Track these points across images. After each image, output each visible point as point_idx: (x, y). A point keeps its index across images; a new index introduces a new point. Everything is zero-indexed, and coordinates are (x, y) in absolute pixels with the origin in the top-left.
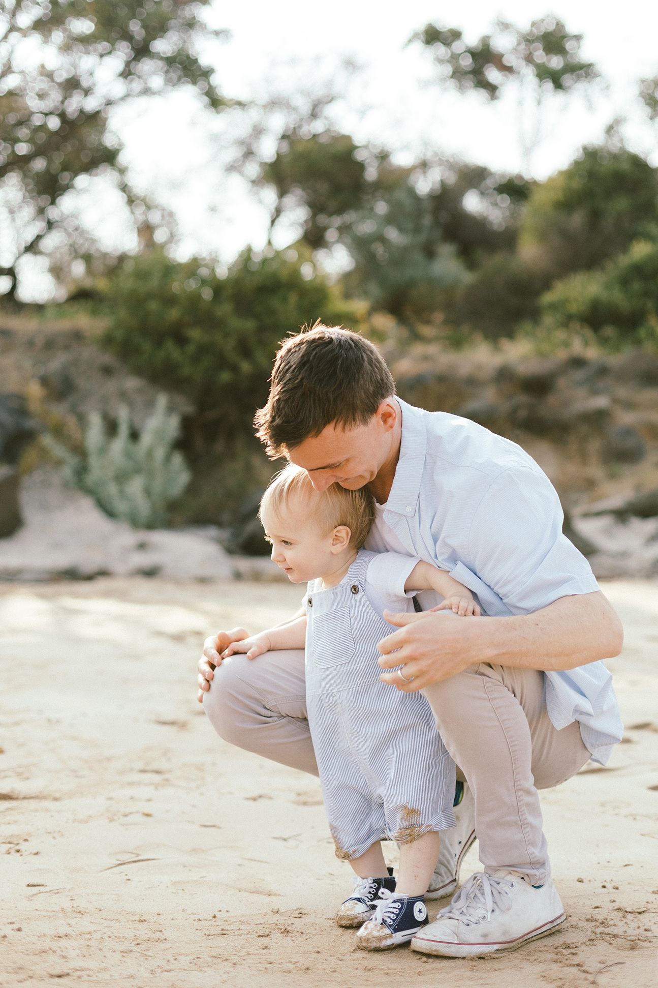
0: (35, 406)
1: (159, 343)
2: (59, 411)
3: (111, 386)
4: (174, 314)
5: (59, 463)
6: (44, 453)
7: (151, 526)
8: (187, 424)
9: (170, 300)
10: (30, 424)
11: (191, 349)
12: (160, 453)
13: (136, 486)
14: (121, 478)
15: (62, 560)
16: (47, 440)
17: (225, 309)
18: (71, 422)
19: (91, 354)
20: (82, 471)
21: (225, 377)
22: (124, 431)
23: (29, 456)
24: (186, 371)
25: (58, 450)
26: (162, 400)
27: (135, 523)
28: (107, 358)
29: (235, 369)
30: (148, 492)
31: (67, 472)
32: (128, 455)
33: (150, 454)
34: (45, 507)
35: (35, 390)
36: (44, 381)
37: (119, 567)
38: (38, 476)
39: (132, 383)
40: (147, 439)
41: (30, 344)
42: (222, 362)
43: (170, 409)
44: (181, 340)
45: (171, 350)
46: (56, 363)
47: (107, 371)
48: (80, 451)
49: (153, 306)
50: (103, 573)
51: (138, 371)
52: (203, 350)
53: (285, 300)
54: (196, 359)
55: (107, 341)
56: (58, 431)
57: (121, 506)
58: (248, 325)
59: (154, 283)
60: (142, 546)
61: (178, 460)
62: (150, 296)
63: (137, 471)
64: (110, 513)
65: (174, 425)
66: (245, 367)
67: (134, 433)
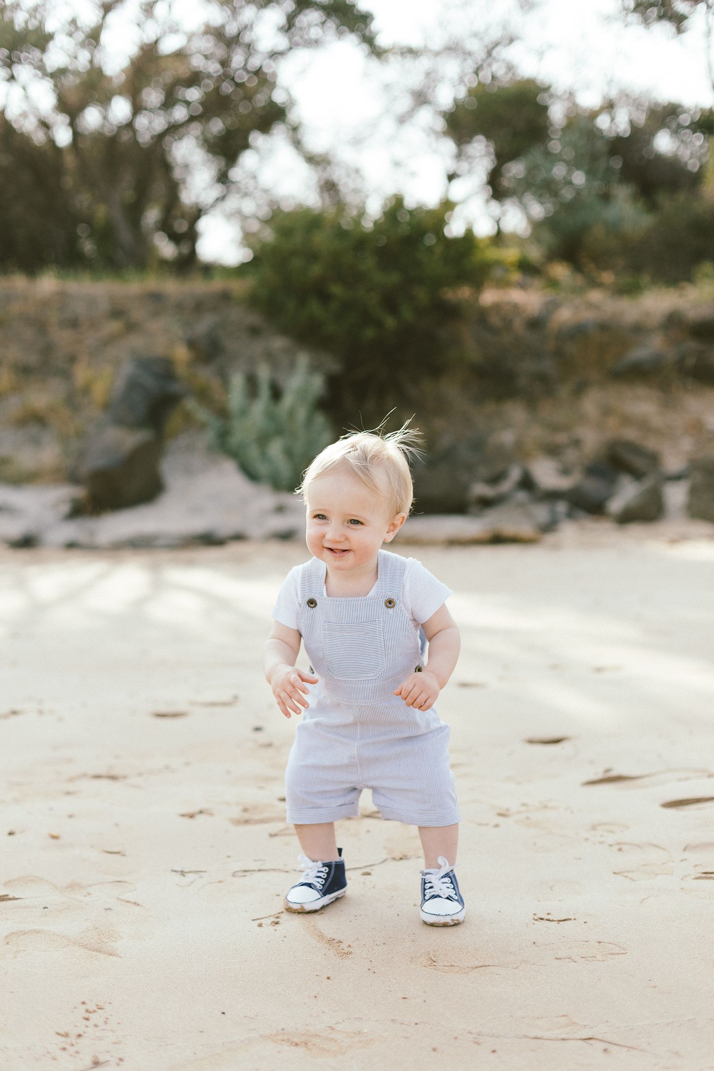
0: (181, 370)
2: (205, 375)
3: (258, 347)
4: (316, 270)
5: (203, 426)
6: (188, 417)
8: (333, 382)
9: (312, 256)
10: (175, 388)
11: (335, 306)
12: (302, 414)
13: (276, 449)
14: (263, 440)
15: (198, 525)
16: (190, 404)
17: (368, 263)
18: (215, 384)
19: (238, 315)
20: (223, 435)
21: (369, 333)
22: (265, 392)
23: (174, 421)
24: (331, 328)
25: (202, 414)
26: (303, 359)
27: (277, 484)
28: (253, 319)
29: (379, 324)
30: (288, 453)
31: (209, 436)
32: (270, 416)
34: (189, 472)
35: (181, 353)
36: (192, 344)
37: (255, 531)
38: (183, 441)
39: (279, 343)
40: (288, 400)
41: (180, 307)
42: (367, 319)
43: (313, 368)
44: (324, 297)
45: (315, 308)
46: (204, 325)
47: (254, 332)
48: (223, 413)
49: (296, 263)
50: (239, 537)
51: (285, 331)
52: (346, 307)
54: (340, 316)
55: (253, 300)
56: (203, 395)
57: (262, 468)
58: (393, 278)
59: (298, 239)
60: (280, 509)
61: (319, 419)
62: (293, 253)
63: (279, 431)
64: (251, 474)
65: (317, 384)
66: (390, 322)
67: (276, 394)
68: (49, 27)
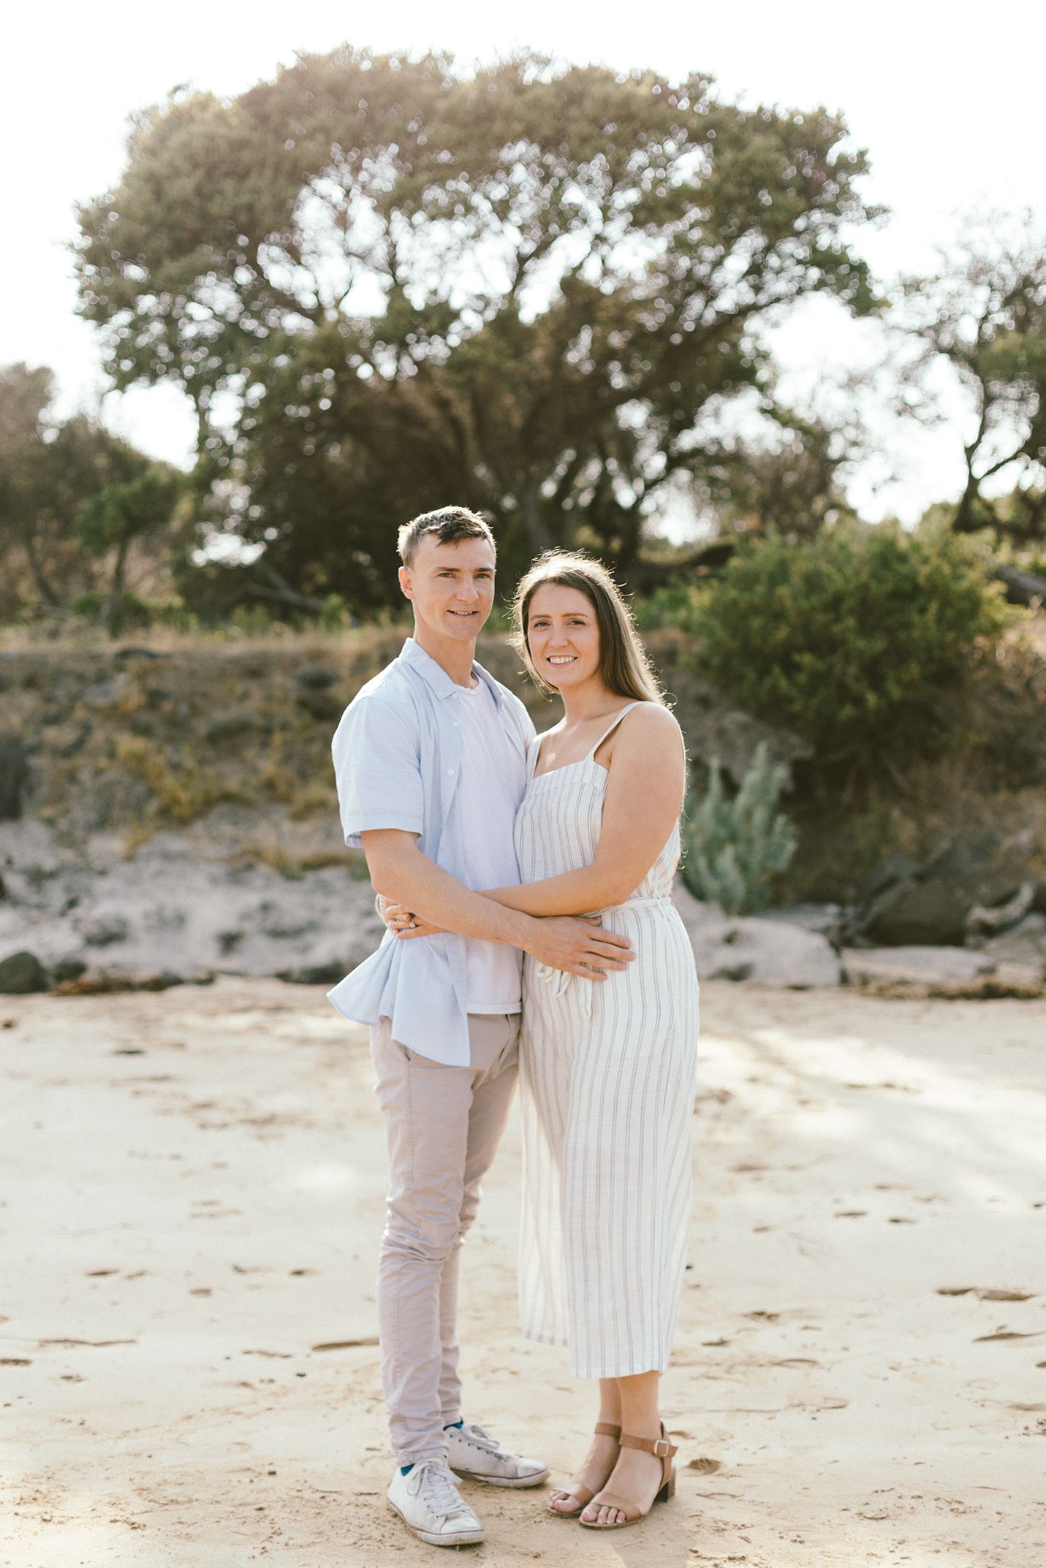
1: (764, 672)
3: (709, 723)
4: (782, 633)
7: (748, 910)
8: (800, 770)
9: (778, 616)
11: (802, 678)
12: (760, 816)
13: (726, 860)
14: (712, 849)
17: (847, 626)
21: (847, 712)
22: (715, 784)
24: (797, 707)
26: (763, 746)
27: (729, 906)
28: (703, 688)
29: (859, 701)
30: (743, 866)
32: (722, 819)
33: (748, 814)
39: (735, 718)
40: (743, 798)
42: (844, 694)
43: (775, 757)
44: (790, 668)
45: (779, 679)
49: (757, 623)
51: (742, 705)
52: (818, 679)
53: (923, 611)
54: (810, 691)
55: (704, 664)
57: (712, 885)
58: (877, 645)
59: (759, 592)
60: (730, 939)
61: (781, 820)
62: (754, 610)
63: (733, 838)
64: (698, 893)
65: (781, 773)
66: (871, 699)
67: (731, 788)
68: (455, 304)
